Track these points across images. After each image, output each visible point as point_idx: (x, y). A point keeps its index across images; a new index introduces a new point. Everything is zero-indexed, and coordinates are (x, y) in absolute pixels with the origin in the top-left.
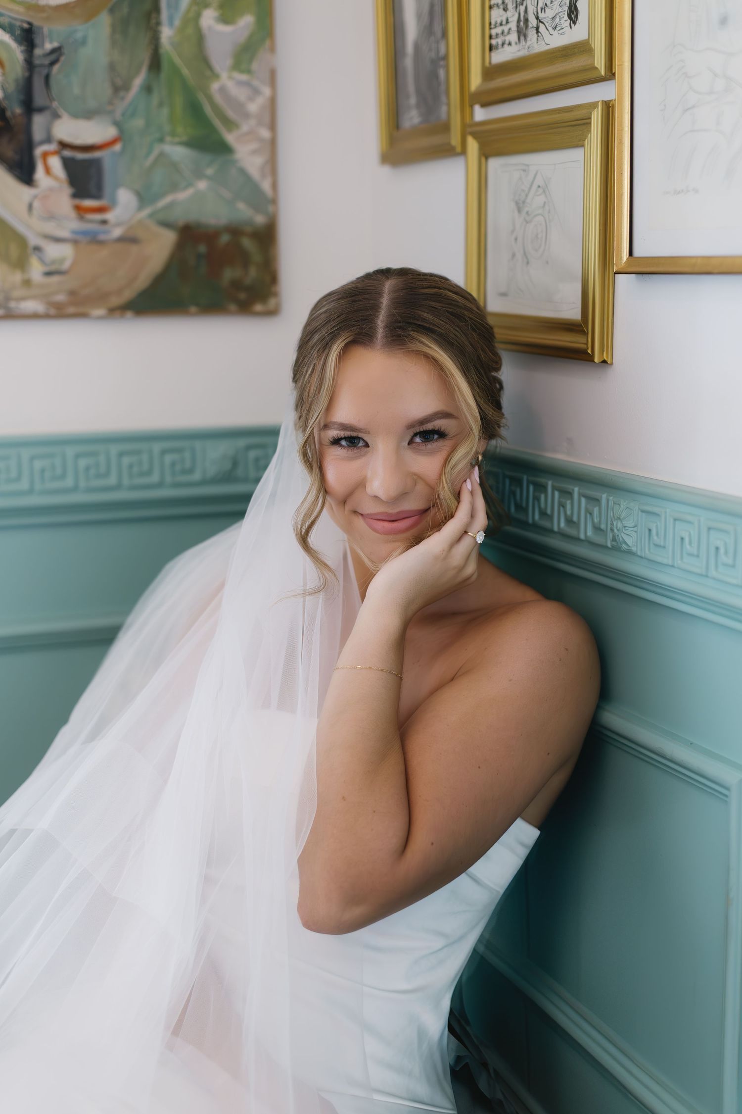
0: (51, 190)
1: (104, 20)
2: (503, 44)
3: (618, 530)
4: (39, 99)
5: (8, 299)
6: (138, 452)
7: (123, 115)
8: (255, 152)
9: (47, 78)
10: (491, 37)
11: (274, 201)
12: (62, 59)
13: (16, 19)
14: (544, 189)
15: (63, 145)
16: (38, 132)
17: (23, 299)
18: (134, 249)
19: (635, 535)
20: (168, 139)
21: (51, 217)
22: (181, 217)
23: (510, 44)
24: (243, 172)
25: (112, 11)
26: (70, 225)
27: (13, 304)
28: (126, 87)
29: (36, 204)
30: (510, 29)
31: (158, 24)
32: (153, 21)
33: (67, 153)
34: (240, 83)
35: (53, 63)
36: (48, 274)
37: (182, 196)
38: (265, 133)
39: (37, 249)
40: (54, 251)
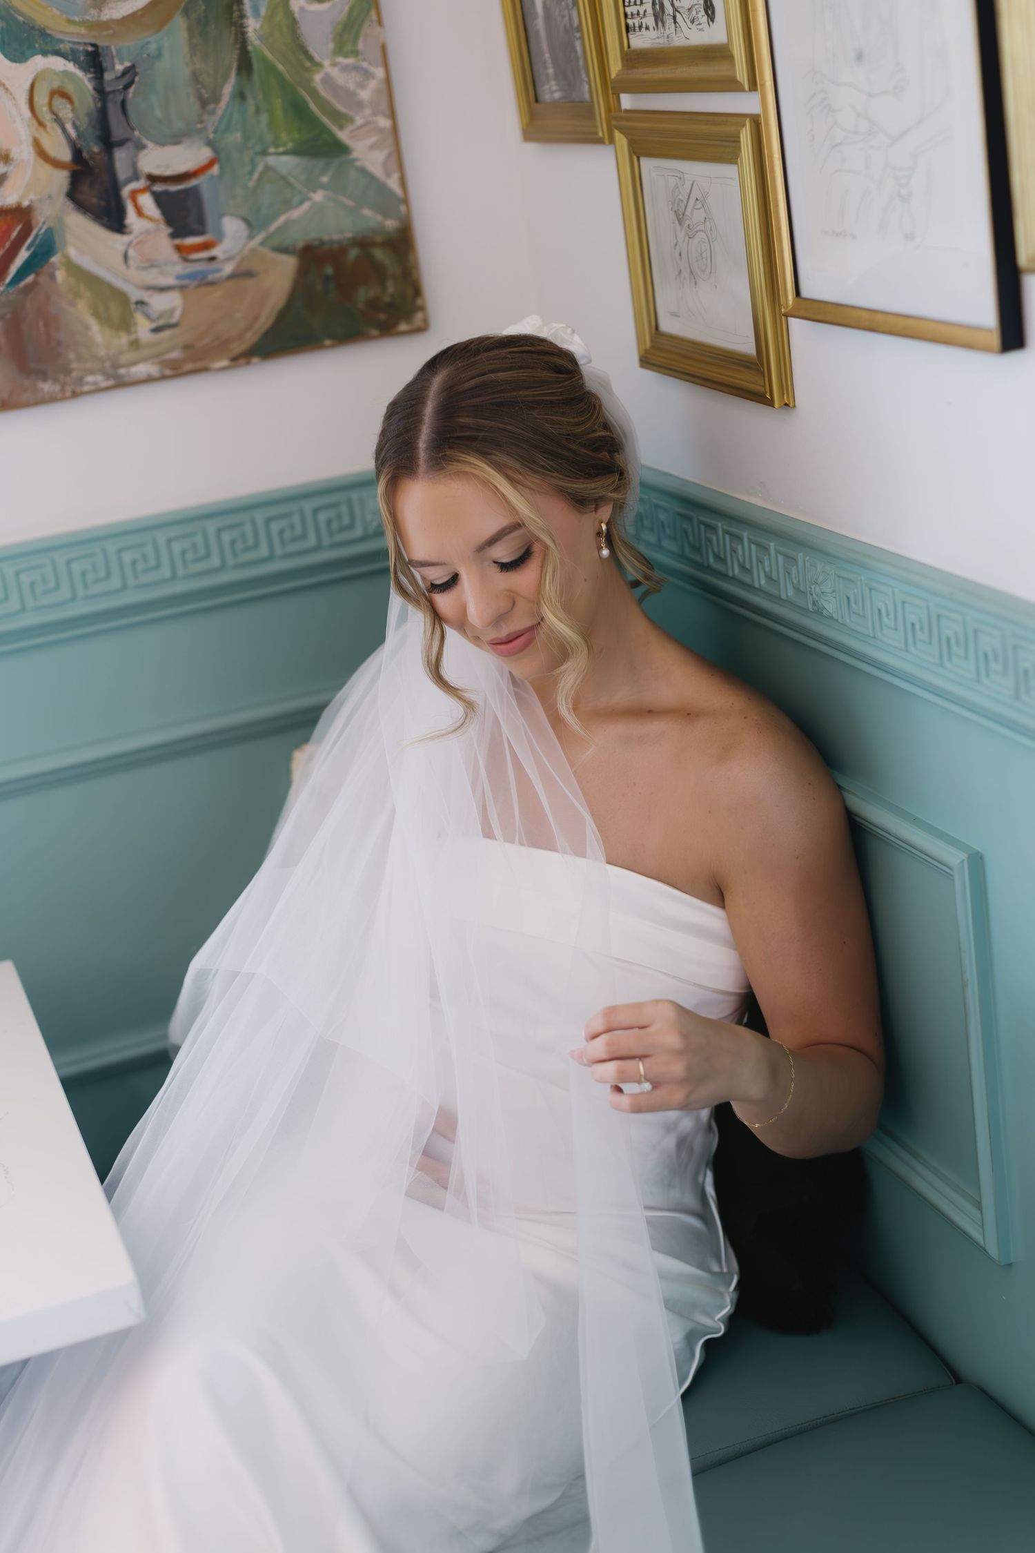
0: (147, 232)
1: (179, 24)
2: (640, 27)
3: (817, 595)
4: (118, 131)
5: (116, 366)
6: (288, 515)
7: (215, 132)
8: (373, 147)
9: (123, 103)
10: (626, 16)
11: (405, 201)
12: (137, 79)
13: (79, 43)
14: (702, 202)
15: (153, 179)
16: (122, 171)
17: (134, 363)
18: (250, 283)
19: (835, 601)
20: (272, 150)
21: (151, 264)
22: (299, 238)
23: (647, 28)
24: (364, 171)
25: (186, 12)
26: (174, 269)
27: (122, 371)
28: (216, 99)
29: (131, 253)
30: (645, 11)
31: (242, 17)
32: (236, 14)
33: (158, 188)
34: (345, 69)
35: (127, 87)
36: (156, 330)
37: (296, 213)
38: (385, 123)
39: (141, 303)
40: (160, 303)
